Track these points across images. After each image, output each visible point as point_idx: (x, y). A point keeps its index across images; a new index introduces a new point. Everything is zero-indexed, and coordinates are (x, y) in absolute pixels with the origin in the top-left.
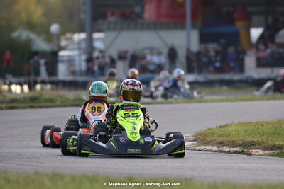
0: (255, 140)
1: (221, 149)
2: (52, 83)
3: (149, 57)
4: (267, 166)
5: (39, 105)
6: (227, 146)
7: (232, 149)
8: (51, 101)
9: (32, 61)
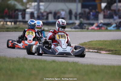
0: (103, 47)
1: (89, 50)
2: (23, 22)
4: (107, 58)
5: (18, 30)
6: (92, 49)
9: (15, 13)
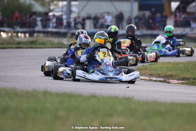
0: (172, 73)
1: (151, 78)
2: (44, 32)
3: (107, 17)
4: (180, 91)
5: (36, 46)
6: (155, 77)
7: (157, 79)
8: (44, 44)
9: (32, 18)
